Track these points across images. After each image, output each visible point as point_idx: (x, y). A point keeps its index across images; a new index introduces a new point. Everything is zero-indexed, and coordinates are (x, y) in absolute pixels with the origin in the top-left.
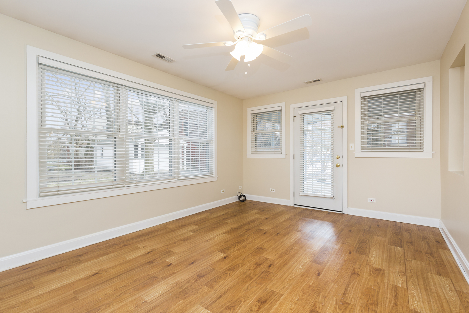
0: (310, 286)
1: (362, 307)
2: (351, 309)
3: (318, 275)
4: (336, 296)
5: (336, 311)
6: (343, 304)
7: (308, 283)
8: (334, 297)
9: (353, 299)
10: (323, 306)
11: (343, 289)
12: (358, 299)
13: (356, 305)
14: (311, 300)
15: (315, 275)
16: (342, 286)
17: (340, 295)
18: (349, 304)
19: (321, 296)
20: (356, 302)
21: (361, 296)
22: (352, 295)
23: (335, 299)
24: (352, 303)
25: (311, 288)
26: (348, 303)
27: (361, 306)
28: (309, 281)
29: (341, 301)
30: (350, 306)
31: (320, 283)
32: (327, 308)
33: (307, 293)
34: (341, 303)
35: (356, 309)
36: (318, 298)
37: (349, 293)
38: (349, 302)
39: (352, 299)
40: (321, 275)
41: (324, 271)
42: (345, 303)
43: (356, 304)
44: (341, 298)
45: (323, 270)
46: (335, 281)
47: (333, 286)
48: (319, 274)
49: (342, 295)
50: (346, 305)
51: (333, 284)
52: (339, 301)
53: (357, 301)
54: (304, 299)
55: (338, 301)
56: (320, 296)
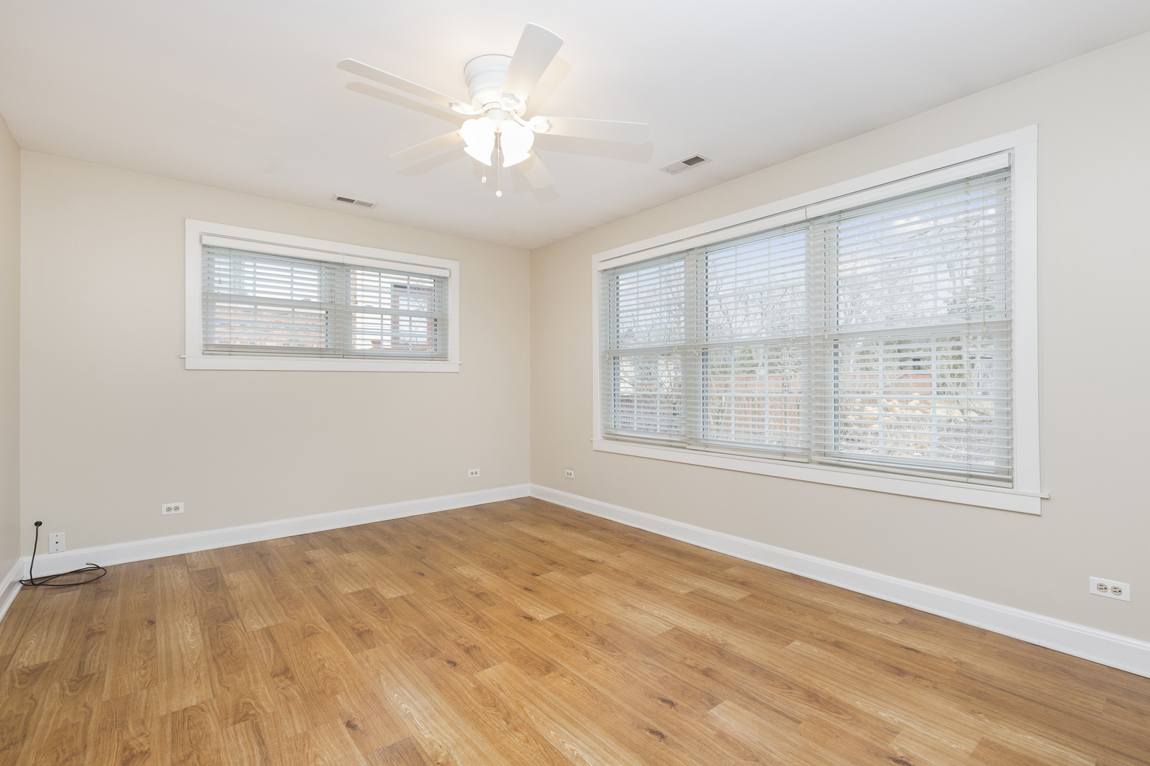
0: (334, 692)
1: (206, 736)
2: (226, 719)
3: (349, 722)
4: (271, 714)
5: (251, 696)
6: (247, 714)
7: (347, 694)
8: (273, 712)
9: (233, 736)
10: (278, 687)
11: (267, 739)
12: (223, 746)
13: (220, 730)
14: (306, 679)
15: (354, 716)
16: (276, 744)
17: (265, 724)
18: (235, 723)
19: (297, 695)
20: (224, 734)
21: (220, 757)
22: (240, 743)
23: (269, 710)
24: (231, 729)
25: (328, 691)
26: (239, 722)
27: (209, 737)
28: (348, 697)
29: (254, 715)
30: (231, 720)
31: (324, 711)
32: (268, 689)
33: (323, 681)
34: (251, 712)
35: (217, 724)
36: (299, 689)
37: (250, 742)
38: (236, 726)
39: (236, 735)
40: (343, 728)
41: (352, 742)
42: (244, 719)
43: (222, 731)
44: (258, 719)
45: (360, 745)
46: (304, 741)
47: (294, 727)
48: (350, 725)
49: (260, 727)
50: (241, 716)
51: (299, 731)
52: (259, 713)
53: (222, 740)
54: (318, 672)
55: (259, 711)
56: (298, 693)
